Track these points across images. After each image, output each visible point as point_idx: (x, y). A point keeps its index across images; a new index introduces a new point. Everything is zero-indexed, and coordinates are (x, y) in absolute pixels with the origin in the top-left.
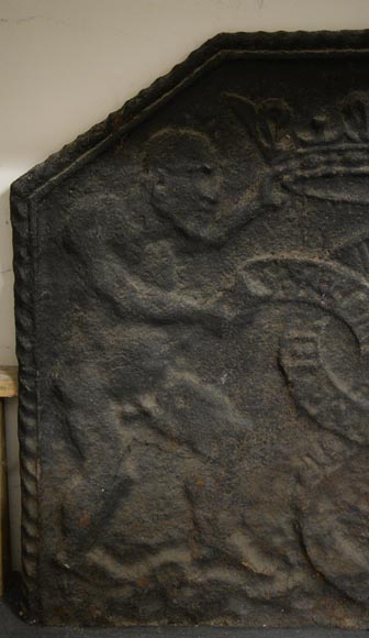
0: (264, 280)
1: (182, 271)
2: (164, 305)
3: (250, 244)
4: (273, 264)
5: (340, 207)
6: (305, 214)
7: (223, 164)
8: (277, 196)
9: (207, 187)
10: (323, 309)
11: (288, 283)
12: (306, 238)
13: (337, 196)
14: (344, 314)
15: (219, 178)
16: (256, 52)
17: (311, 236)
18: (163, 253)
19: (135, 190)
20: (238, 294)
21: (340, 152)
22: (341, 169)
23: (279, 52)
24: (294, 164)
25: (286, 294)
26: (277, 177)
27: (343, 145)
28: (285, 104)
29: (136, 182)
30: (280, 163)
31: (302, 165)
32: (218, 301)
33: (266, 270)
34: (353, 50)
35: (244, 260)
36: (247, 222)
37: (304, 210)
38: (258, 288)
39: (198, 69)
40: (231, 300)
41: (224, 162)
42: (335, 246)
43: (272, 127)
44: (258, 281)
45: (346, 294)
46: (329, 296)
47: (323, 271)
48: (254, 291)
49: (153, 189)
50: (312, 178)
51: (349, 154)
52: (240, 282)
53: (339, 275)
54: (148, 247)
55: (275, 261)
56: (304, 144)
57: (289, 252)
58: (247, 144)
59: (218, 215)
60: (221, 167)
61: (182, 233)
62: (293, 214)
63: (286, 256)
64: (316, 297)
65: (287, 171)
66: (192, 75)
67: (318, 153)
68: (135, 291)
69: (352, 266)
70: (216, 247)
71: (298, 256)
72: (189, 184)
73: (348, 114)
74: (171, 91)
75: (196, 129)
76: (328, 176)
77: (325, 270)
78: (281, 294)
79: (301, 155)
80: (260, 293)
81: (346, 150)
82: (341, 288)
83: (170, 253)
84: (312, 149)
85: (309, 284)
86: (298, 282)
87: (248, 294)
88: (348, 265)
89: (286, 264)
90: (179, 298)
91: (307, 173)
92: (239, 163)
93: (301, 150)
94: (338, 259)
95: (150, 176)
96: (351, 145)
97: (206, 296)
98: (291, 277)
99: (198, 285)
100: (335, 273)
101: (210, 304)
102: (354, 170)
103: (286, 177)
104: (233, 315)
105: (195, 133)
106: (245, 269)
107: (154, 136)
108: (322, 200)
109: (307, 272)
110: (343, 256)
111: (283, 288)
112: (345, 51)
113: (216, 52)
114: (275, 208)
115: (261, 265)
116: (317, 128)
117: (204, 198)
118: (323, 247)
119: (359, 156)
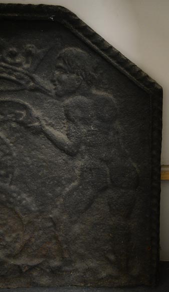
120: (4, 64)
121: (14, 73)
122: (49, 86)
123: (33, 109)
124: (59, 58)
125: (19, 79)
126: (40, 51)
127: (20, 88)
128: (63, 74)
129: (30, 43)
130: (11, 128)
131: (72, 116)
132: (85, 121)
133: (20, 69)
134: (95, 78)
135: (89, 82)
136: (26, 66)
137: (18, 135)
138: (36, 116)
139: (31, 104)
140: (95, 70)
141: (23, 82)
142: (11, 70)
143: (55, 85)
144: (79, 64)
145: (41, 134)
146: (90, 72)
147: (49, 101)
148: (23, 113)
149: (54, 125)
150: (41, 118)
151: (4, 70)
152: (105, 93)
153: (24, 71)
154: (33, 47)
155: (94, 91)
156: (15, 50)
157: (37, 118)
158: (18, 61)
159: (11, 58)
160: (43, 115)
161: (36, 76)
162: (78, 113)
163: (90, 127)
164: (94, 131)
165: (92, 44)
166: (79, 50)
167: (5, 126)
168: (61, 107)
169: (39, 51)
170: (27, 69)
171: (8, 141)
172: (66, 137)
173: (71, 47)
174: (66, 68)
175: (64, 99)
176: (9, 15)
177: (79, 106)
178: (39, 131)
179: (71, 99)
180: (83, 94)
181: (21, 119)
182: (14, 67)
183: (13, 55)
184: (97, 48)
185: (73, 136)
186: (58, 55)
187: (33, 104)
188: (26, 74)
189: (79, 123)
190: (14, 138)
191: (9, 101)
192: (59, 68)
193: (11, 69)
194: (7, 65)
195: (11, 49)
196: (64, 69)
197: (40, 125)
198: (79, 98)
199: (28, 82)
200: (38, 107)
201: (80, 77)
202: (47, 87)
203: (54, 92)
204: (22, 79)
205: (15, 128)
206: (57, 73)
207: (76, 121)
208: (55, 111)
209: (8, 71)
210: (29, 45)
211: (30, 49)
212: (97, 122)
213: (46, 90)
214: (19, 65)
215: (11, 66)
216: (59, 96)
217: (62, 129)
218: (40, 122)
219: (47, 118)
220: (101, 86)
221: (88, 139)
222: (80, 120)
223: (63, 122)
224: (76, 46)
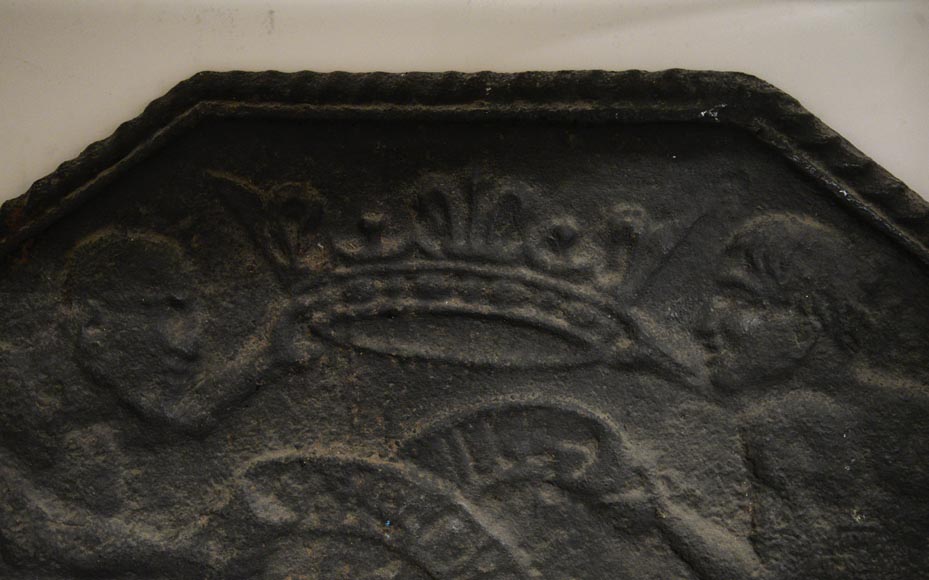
0: (283, 496)
1: (137, 477)
2: (98, 541)
3: (258, 431)
4: (299, 468)
5: (413, 367)
6: (352, 379)
7: (207, 292)
8: (303, 347)
9: (177, 331)
10: (388, 547)
11: (325, 499)
12: (356, 420)
13: (408, 348)
14: (427, 557)
15: (202, 316)
16: (261, 106)
17: (364, 417)
18: (100, 447)
19: (48, 336)
20: (236, 520)
21: (409, 274)
22: (411, 302)
23: (300, 107)
24: (331, 292)
25: (323, 520)
26: (300, 315)
27: (414, 263)
28: (315, 192)
29: (50, 322)
30: (306, 291)
31: (344, 294)
32: (199, 535)
33: (284, 478)
34: (424, 108)
35: (247, 458)
36: (248, 392)
37: (350, 372)
38: (271, 509)
39: (160, 133)
40: (222, 532)
41: (210, 289)
42: (408, 435)
43: (292, 230)
44: (272, 497)
45: (428, 521)
46: (398, 523)
47: (385, 479)
48: (262, 515)
49: (80, 334)
50: (364, 318)
51: (422, 279)
52: (239, 498)
53: (415, 486)
54: (70, 436)
55: (300, 461)
56: (347, 260)
57: (326, 445)
58: (250, 258)
59: (201, 379)
60: (203, 296)
61: (133, 410)
62: (332, 378)
63: (319, 451)
64: (376, 526)
65: (321, 305)
66: (149, 142)
67: (371, 275)
68: (42, 517)
69: (438, 470)
70: (197, 435)
71: (343, 452)
72: (145, 327)
73: (421, 209)
74: (114, 167)
75: (159, 230)
76: (388, 314)
77: (390, 477)
78: (313, 520)
79: (341, 279)
80: (275, 519)
81: (420, 271)
82: (417, 509)
83: (113, 446)
84: (359, 269)
85: (362, 503)
86: (342, 498)
87: (251, 521)
88: (432, 469)
89: (318, 467)
90: (127, 529)
91: (352, 309)
92: (236, 289)
93: (342, 270)
94: (413, 457)
95: (74, 311)
96: (427, 263)
97: (179, 523)
98: (330, 489)
99: (165, 504)
100: (405, 483)
101: (185, 538)
102: (433, 305)
103: (317, 316)
104: (225, 558)
105: (157, 239)
106: (247, 475)
107: (83, 243)
108: (381, 356)
109: (358, 481)
110: (420, 451)
111: (318, 509)
112: (409, 108)
113: (192, 104)
114: (300, 369)
115: (278, 467)
116: (370, 233)
117: (172, 352)
118: (388, 438)
119: (442, 281)
120: (527, 273)
121: (564, 305)
122: (687, 352)
123: (624, 436)
124: (732, 251)
125: (582, 326)
126: (661, 225)
127: (579, 358)
128: (743, 307)
129: (628, 199)
130: (536, 505)
131: (775, 466)
132: (829, 489)
133: (583, 290)
134: (867, 326)
135: (847, 339)
136: (605, 280)
137: (563, 534)
138: (635, 464)
139: (617, 418)
140: (871, 294)
141: (592, 337)
142: (552, 295)
143: (711, 348)
144: (808, 274)
145: (651, 535)
146: (852, 302)
147: (684, 406)
148: (585, 449)
149: (700, 500)
150: (654, 471)
151: (529, 294)
152: (909, 384)
153: (598, 297)
154: (637, 214)
155: (865, 374)
156: (571, 222)
157: (640, 472)
158: (579, 260)
159: (554, 250)
160: (660, 460)
161: (639, 315)
162: (802, 456)
163: (849, 515)
164: (863, 529)
165: (860, 200)
166: (810, 223)
167: (517, 501)
168: (731, 432)
169: (657, 227)
170: (612, 292)
171: (523, 557)
172: (749, 548)
173: (778, 210)
174: (758, 286)
175: (745, 400)
176: (561, 106)
177: (803, 429)
178: (646, 524)
179: (773, 402)
180: (822, 385)
181: (577, 474)
182: (564, 284)
183: (561, 241)
184: (878, 214)
185: (777, 547)
186: (729, 241)
187: (626, 420)
188: (607, 310)
189: (802, 495)
190: (544, 545)
191: (540, 407)
192: (731, 287)
193: (555, 290)
194: (540, 277)
195: (556, 222)
196: (751, 291)
197: (650, 501)
198: (805, 400)
199: (611, 338)
200: (641, 430)
201: (812, 318)
202: (680, 356)
203: (705, 372)
204: (591, 324)
205: (553, 508)
206: (720, 304)
207: (790, 487)
208: (708, 447)
209: (541, 297)
210: (622, 207)
211: (628, 220)
212: (876, 493)
213: (677, 365)
214: (584, 274)
215: (553, 281)
216: (723, 390)
217: (731, 515)
218: (650, 487)
219: (674, 474)
220: (894, 353)
221: (837, 562)
222: (808, 484)
223: (737, 487)
224: (800, 207)
